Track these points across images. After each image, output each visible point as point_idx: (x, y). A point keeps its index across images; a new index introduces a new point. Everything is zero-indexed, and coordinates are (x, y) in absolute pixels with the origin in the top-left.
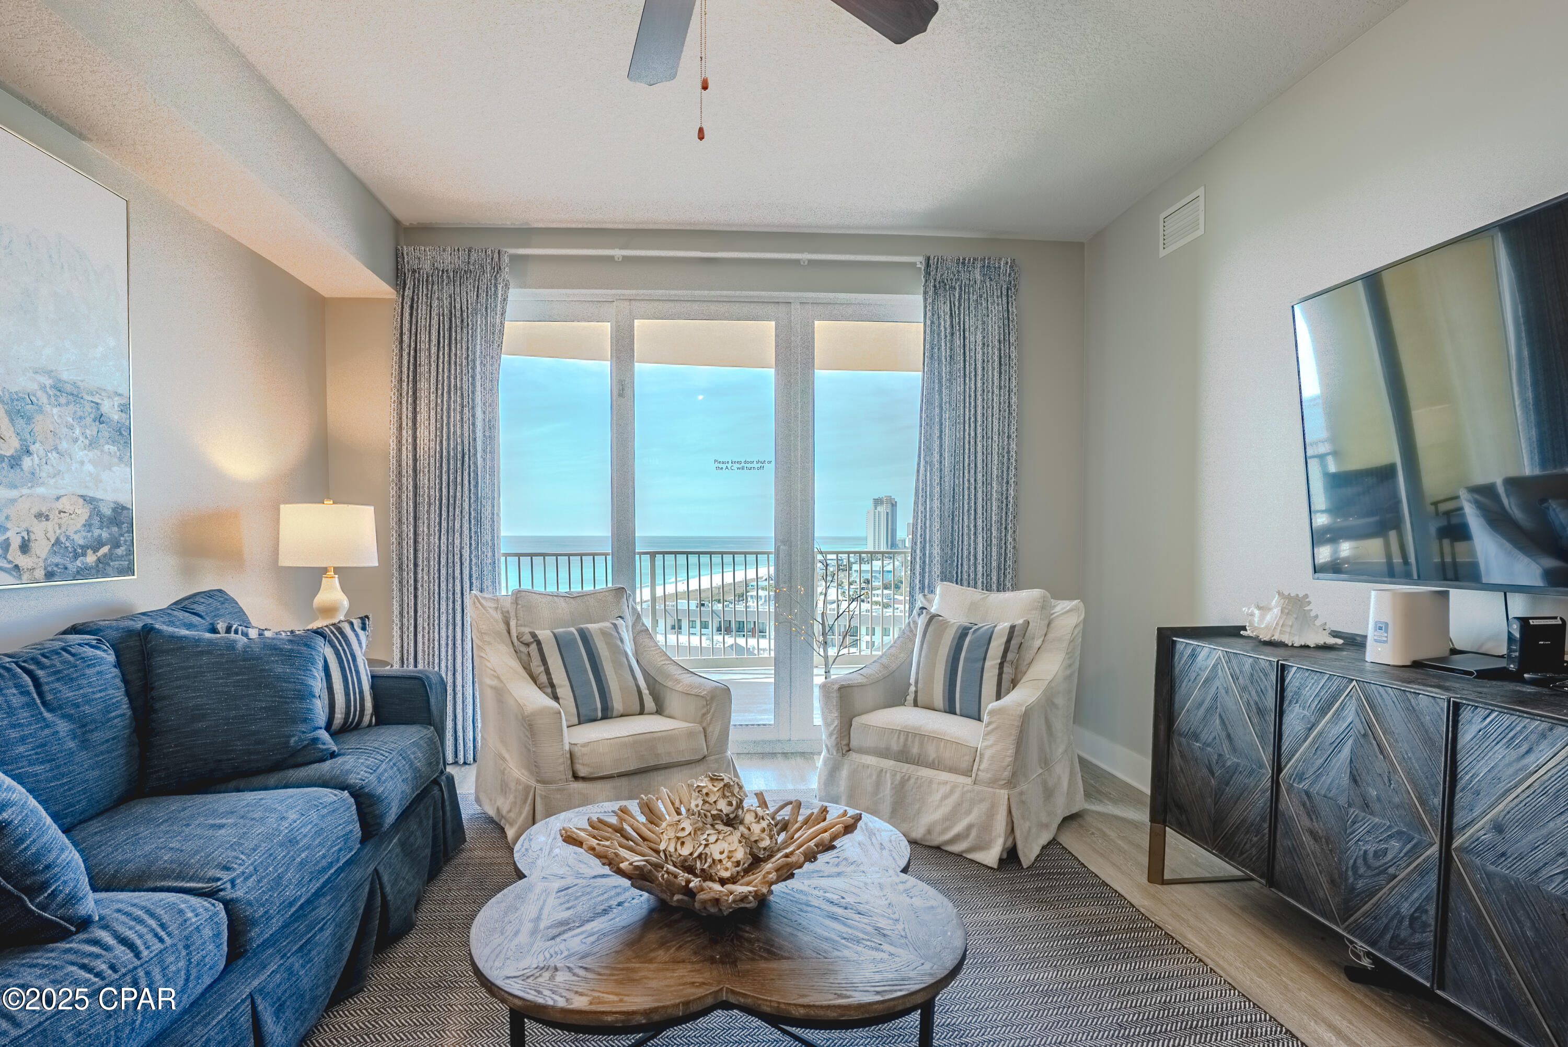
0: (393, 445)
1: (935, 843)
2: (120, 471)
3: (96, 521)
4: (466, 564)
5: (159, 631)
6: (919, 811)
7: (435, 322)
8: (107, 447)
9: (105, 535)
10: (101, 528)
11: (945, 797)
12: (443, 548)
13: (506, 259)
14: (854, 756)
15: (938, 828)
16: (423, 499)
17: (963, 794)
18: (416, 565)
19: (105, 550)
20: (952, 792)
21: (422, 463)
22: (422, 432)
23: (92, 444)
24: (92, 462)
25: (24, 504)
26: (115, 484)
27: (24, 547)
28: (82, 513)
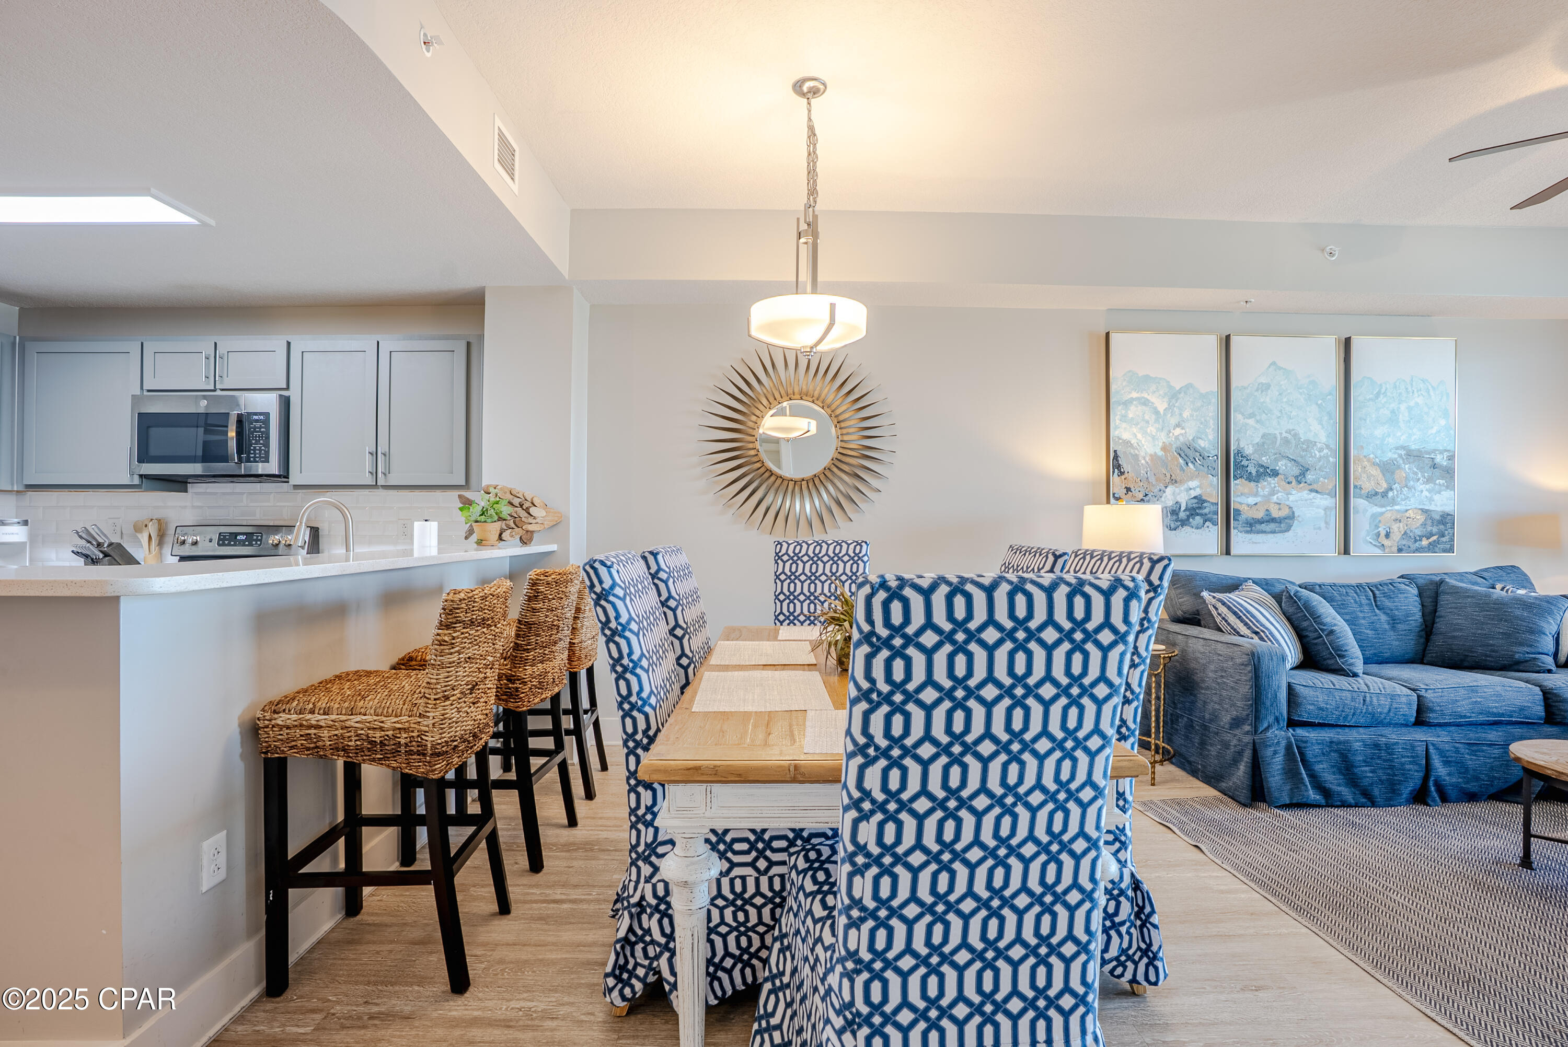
2: (1447, 494)
3: (1429, 522)
5: (1447, 582)
8: (1438, 482)
9: (1435, 530)
10: (1432, 526)
19: (1435, 538)
23: (1429, 480)
24: (1429, 491)
25: (1388, 515)
26: (1443, 502)
27: (1387, 536)
28: (1421, 518)
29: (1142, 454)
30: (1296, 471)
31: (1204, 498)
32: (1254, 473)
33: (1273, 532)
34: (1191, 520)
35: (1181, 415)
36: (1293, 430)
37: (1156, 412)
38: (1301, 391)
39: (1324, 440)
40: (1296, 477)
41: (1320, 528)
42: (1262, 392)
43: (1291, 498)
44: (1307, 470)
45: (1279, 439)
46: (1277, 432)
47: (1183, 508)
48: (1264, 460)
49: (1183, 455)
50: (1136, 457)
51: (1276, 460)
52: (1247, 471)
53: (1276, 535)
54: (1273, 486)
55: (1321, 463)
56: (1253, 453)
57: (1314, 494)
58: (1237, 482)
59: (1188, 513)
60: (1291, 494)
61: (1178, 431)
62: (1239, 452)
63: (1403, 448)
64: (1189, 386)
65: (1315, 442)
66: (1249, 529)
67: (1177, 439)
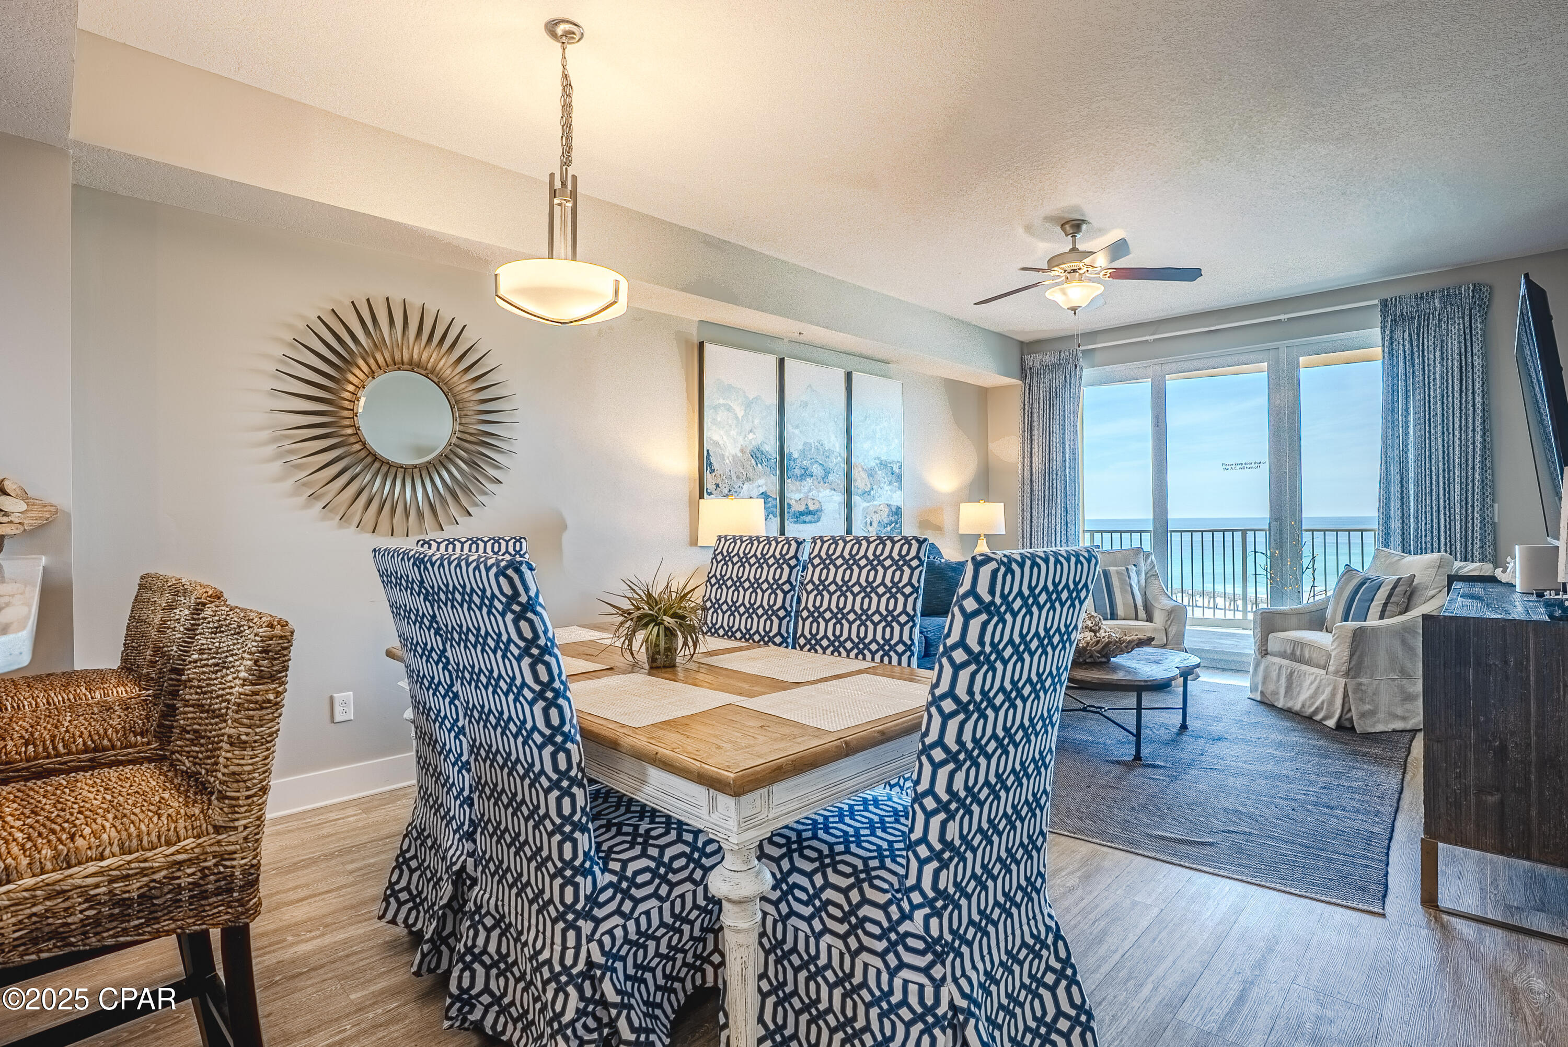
0: (1020, 467)
1: (1307, 714)
2: (899, 492)
4: (1058, 534)
6: (1299, 693)
7: (1041, 396)
8: (895, 484)
9: (893, 519)
11: (1312, 683)
12: (1046, 525)
13: (1080, 354)
14: (1269, 657)
15: (1308, 704)
16: (1035, 498)
17: (1321, 681)
18: (1031, 535)
20: (1315, 679)
21: (1035, 476)
22: (1035, 459)
23: (890, 483)
24: (891, 491)
25: (871, 508)
26: (897, 499)
27: (871, 524)
28: (887, 510)
29: (727, 454)
30: (823, 473)
31: (768, 493)
32: (798, 474)
33: (810, 522)
35: (753, 422)
36: (821, 440)
37: (737, 418)
38: (825, 410)
39: (838, 450)
40: (823, 478)
41: (836, 518)
42: (803, 408)
43: (821, 495)
44: (829, 473)
45: (813, 447)
46: (811, 442)
48: (805, 464)
49: (754, 456)
50: (723, 456)
51: (812, 464)
52: (794, 472)
53: (812, 524)
54: (810, 484)
55: (836, 467)
56: (798, 458)
57: (832, 491)
58: (789, 481)
60: (820, 492)
61: (751, 436)
62: (789, 456)
63: (879, 458)
64: (757, 398)
65: (833, 452)
66: (796, 519)
67: (751, 443)
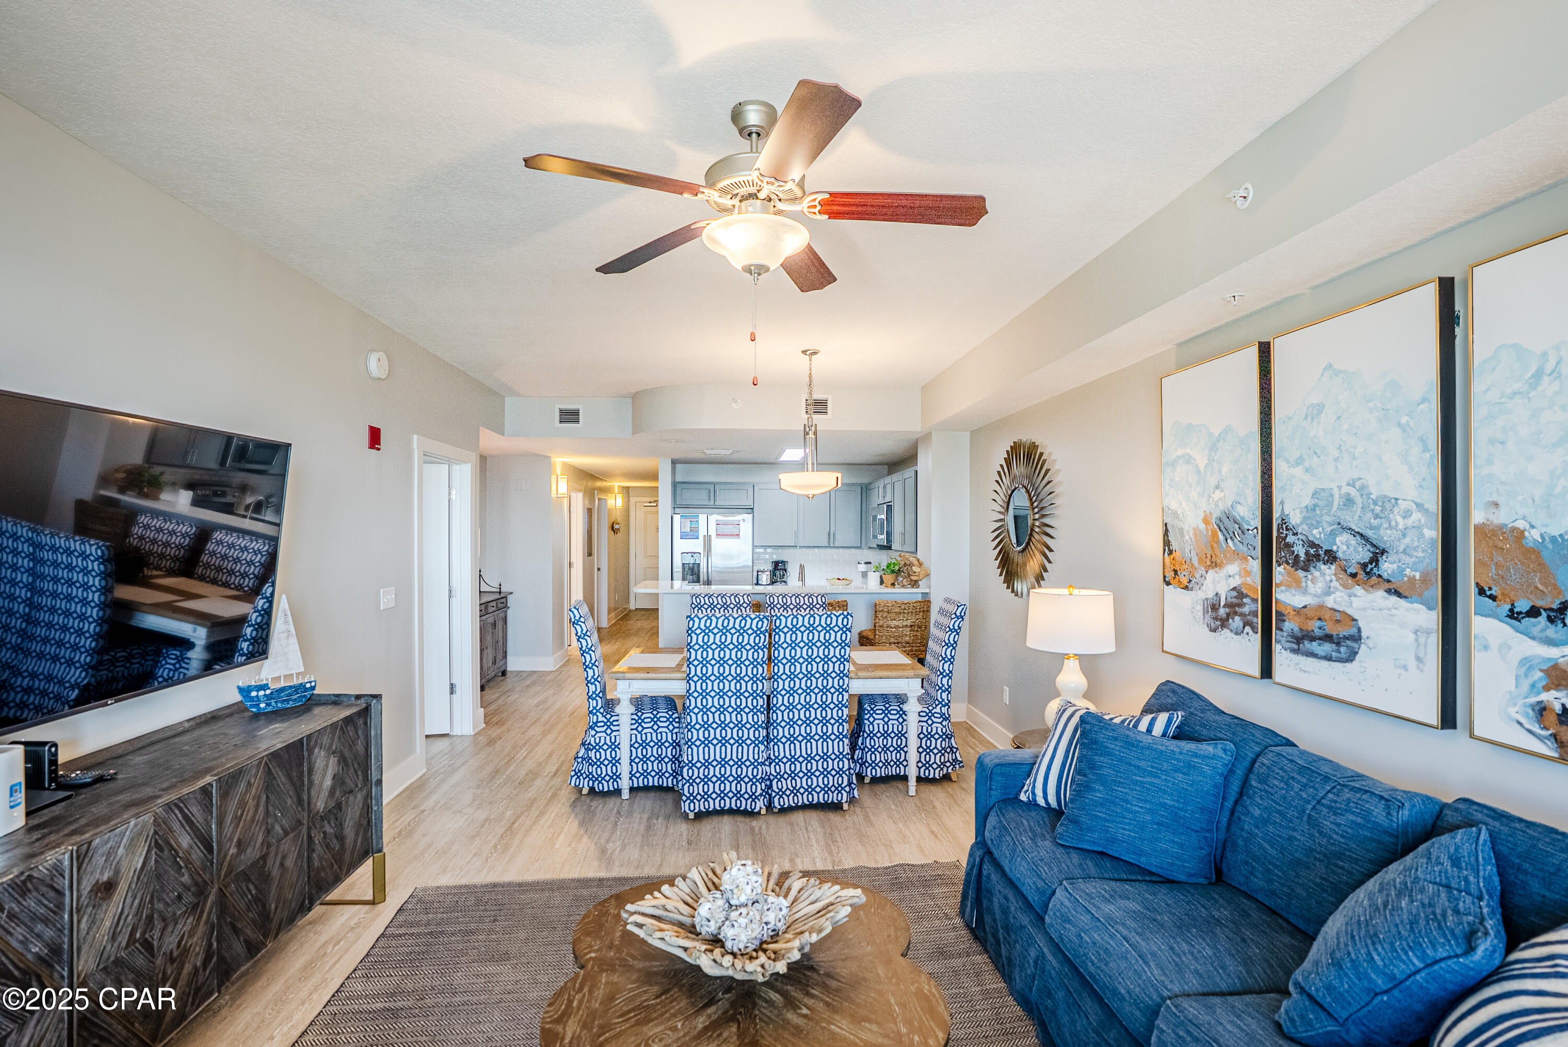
29: (1186, 527)
30: (1364, 555)
31: (1245, 591)
32: (1302, 556)
33: (1328, 658)
34: (1230, 620)
35: (1220, 471)
36: (1360, 479)
37: (1199, 472)
38: (1371, 405)
40: (1364, 566)
41: (1405, 668)
42: (1313, 419)
43: (1356, 602)
44: (1383, 552)
45: (1337, 497)
46: (1333, 485)
47: (1222, 603)
48: (1316, 535)
49: (1222, 528)
50: (1181, 531)
51: (1333, 534)
52: (1293, 552)
53: (1333, 663)
54: (1328, 578)
55: (1407, 540)
56: (1301, 524)
57: (1394, 599)
59: (1227, 610)
60: (1355, 596)
61: (1218, 495)
62: (1284, 521)
64: (1228, 430)
65: (1396, 499)
66: (1296, 647)
67: (1217, 505)
